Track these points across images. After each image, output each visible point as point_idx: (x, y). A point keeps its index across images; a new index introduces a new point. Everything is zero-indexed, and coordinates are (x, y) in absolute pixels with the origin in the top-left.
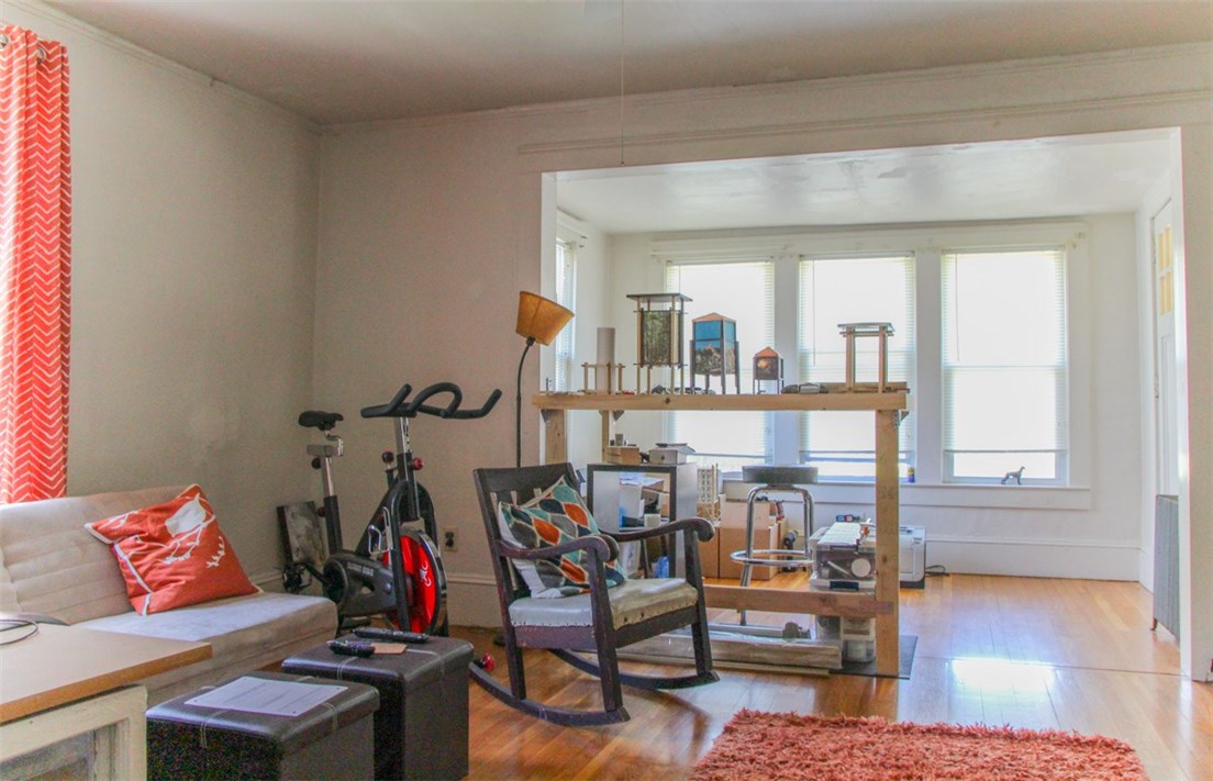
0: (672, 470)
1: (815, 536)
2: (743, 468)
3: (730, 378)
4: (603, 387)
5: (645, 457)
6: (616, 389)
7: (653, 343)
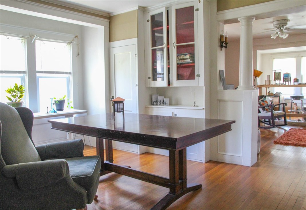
0: (279, 96)
1: (303, 106)
2: (291, 96)
3: (289, 82)
4: (268, 84)
5: (274, 95)
6: (270, 84)
7: (276, 77)
